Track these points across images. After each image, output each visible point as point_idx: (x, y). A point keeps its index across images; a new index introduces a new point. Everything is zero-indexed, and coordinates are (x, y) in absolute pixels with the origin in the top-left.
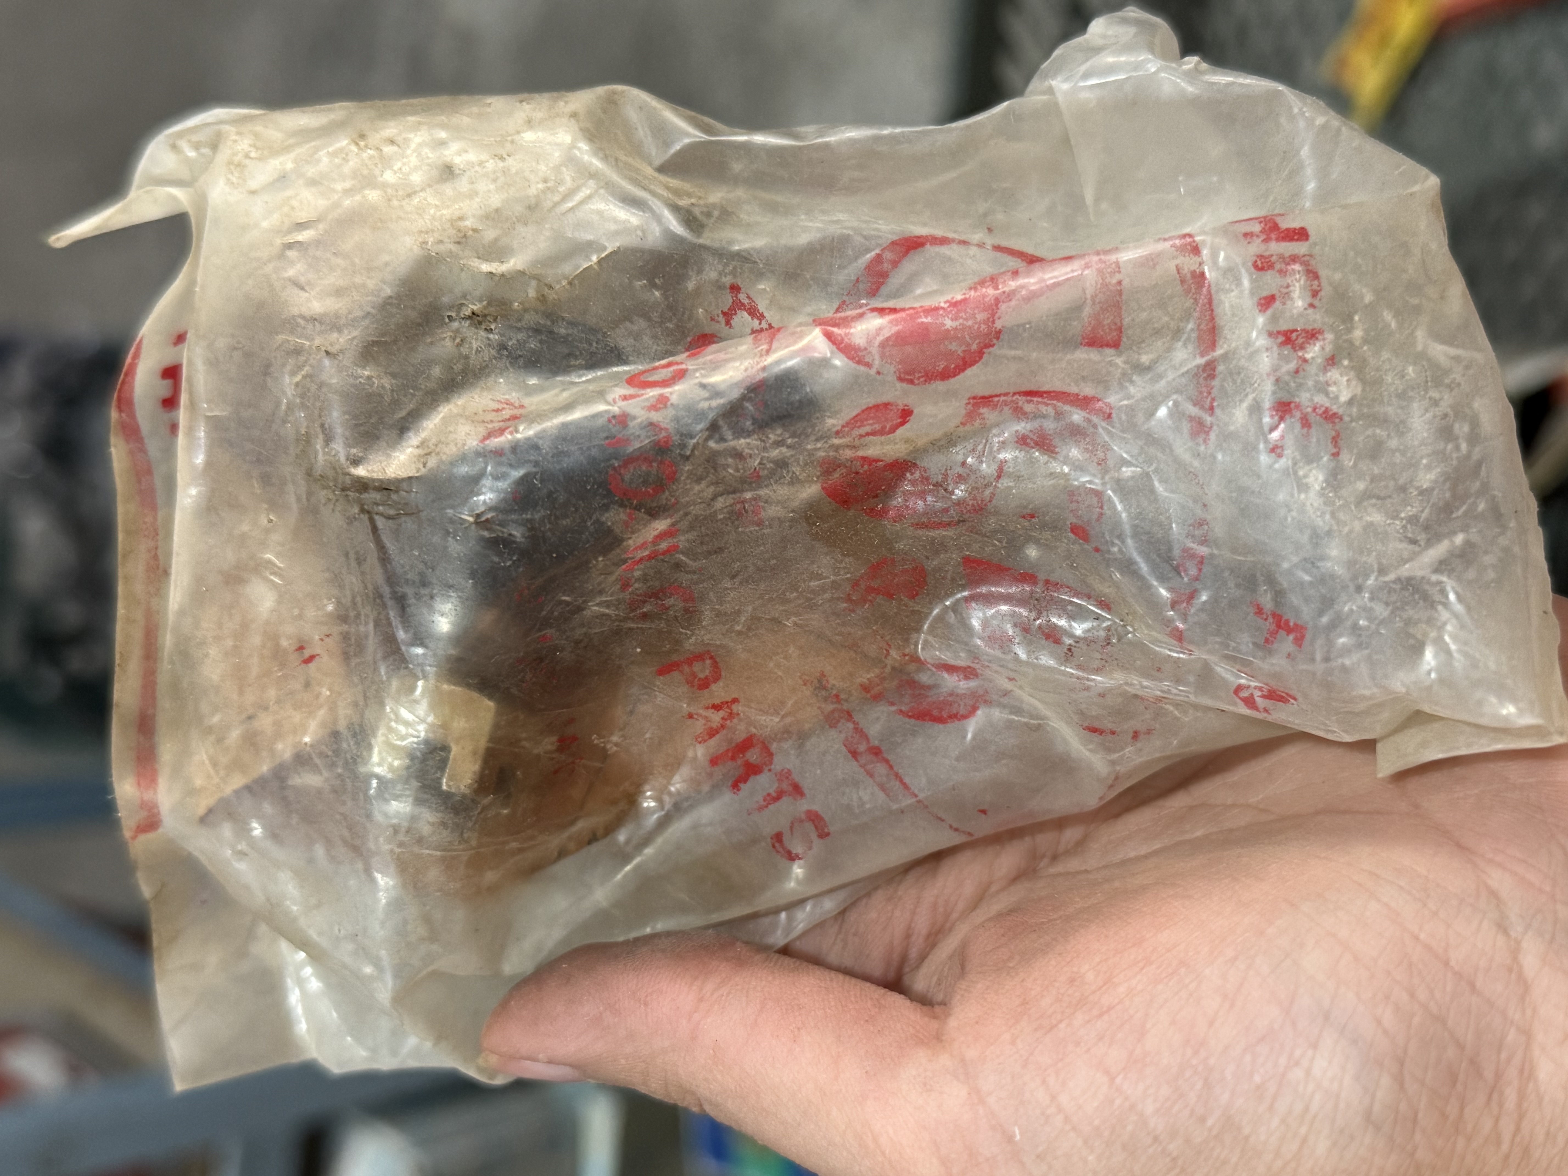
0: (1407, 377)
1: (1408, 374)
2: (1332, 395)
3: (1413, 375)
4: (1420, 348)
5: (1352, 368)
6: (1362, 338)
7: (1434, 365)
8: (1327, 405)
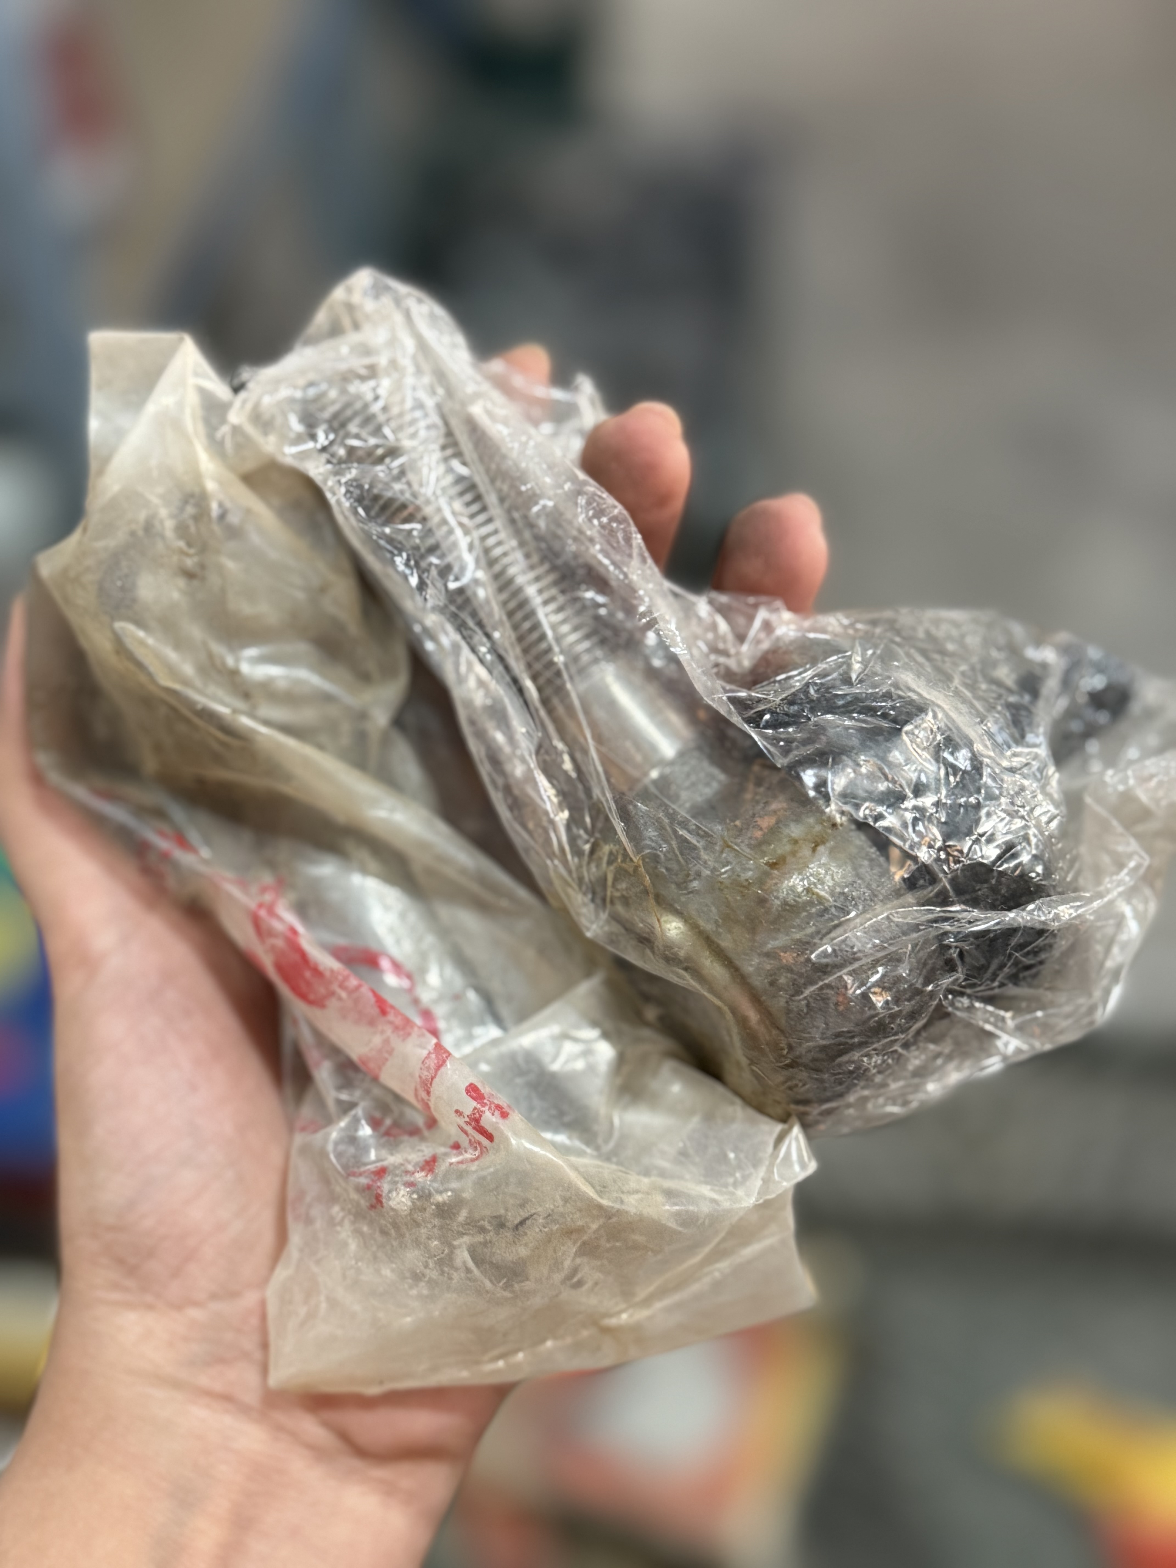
0: (430, 1242)
1: (433, 1242)
2: (390, 1195)
3: (433, 1246)
4: (456, 1243)
5: (413, 1203)
6: (439, 1203)
7: (450, 1257)
8: (384, 1195)
